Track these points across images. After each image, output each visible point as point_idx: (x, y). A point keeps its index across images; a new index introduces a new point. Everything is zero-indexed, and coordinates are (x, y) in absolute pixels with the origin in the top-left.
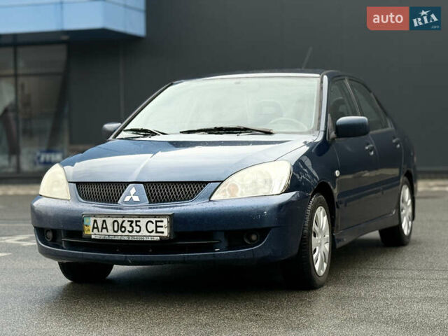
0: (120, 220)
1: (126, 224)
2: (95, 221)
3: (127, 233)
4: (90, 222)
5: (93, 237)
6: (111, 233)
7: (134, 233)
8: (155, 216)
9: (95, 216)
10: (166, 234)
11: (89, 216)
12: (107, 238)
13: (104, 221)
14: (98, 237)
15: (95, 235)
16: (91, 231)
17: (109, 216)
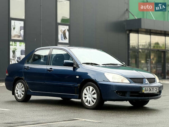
0: (150, 88)
1: (151, 89)
2: (145, 88)
3: (151, 91)
4: (144, 89)
5: (145, 93)
6: (148, 91)
7: (153, 91)
8: (157, 87)
9: (145, 87)
10: (158, 91)
11: (144, 87)
12: (148, 93)
13: (147, 88)
14: (146, 93)
15: (145, 92)
16: (144, 91)
17: (148, 87)
